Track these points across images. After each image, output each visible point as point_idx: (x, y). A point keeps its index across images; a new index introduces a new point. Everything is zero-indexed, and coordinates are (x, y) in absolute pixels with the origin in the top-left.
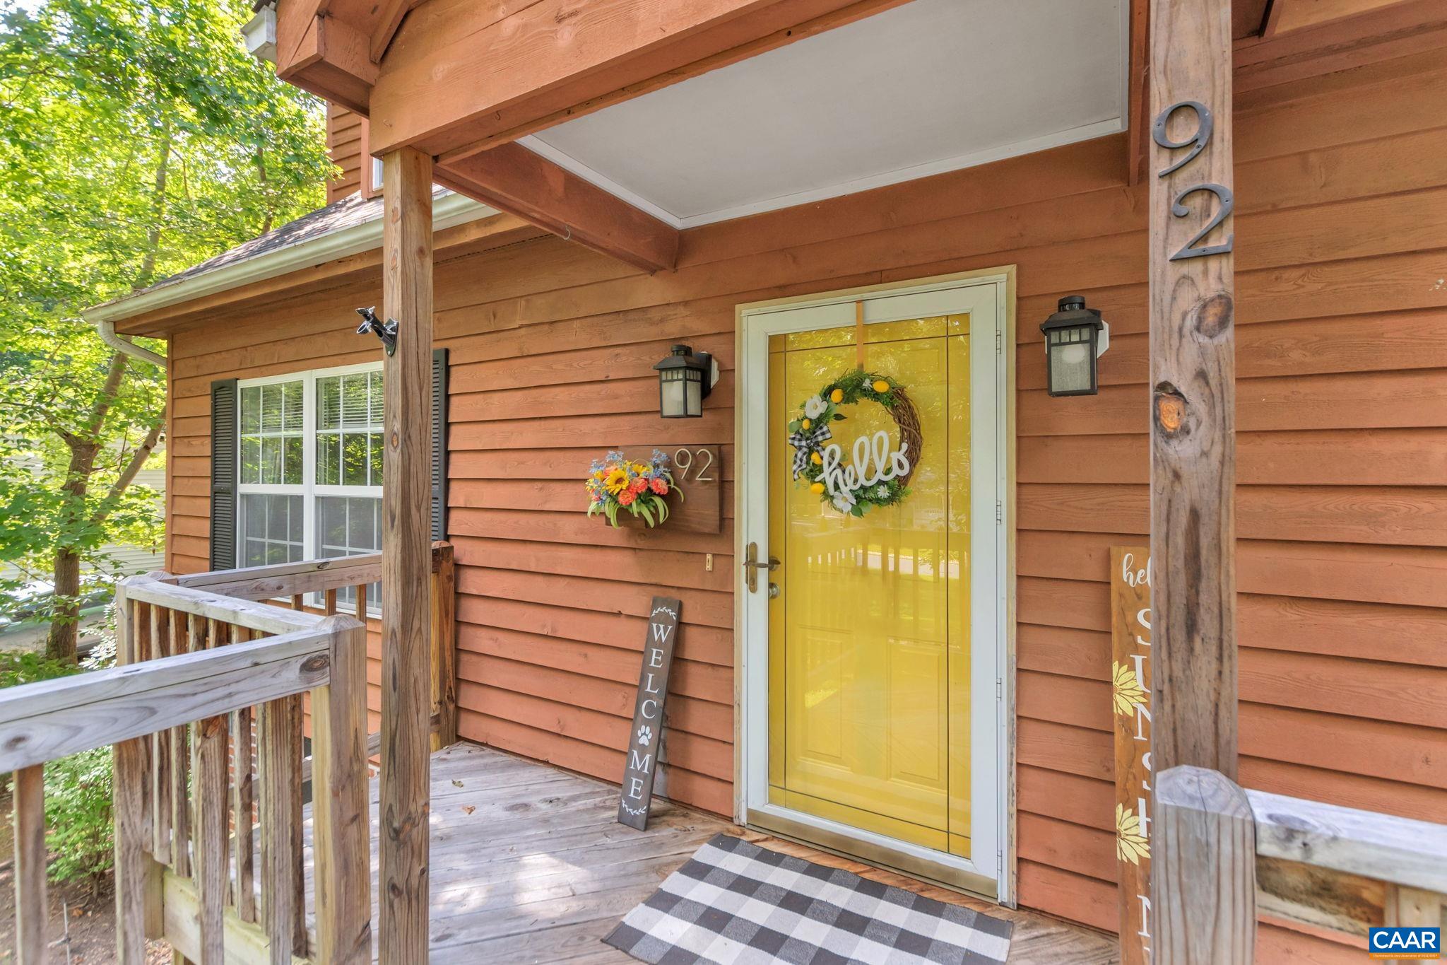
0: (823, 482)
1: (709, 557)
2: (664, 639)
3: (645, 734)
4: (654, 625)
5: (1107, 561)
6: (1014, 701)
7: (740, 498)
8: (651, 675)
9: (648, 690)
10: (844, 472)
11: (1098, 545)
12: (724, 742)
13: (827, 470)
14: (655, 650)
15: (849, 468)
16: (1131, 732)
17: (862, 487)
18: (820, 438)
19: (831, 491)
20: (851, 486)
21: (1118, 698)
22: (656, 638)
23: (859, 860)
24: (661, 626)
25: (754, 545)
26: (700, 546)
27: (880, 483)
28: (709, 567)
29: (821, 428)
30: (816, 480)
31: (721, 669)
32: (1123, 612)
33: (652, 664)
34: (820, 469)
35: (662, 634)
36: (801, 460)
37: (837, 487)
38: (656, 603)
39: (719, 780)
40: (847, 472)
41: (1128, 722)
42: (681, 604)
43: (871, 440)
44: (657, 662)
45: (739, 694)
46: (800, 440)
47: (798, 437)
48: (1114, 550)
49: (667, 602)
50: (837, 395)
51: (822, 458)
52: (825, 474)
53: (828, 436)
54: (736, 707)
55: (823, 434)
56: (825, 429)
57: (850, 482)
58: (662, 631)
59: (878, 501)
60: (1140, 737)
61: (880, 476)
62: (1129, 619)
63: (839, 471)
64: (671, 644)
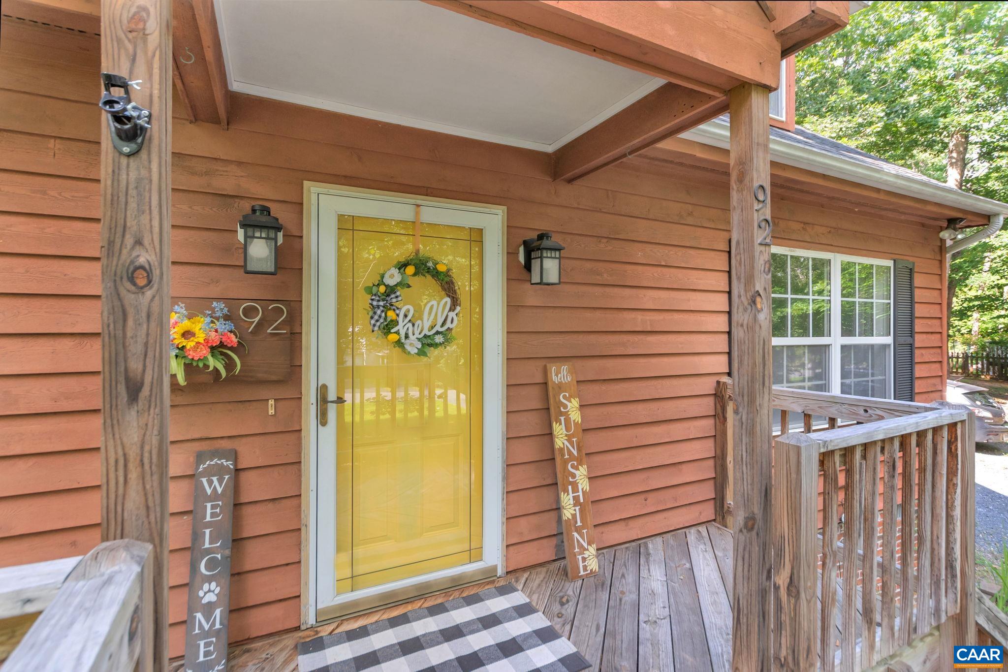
0: (397, 333)
1: (271, 402)
2: (220, 490)
3: (209, 591)
4: (204, 480)
5: (545, 372)
6: (505, 458)
7: (308, 348)
8: (207, 531)
9: (207, 545)
10: (413, 325)
11: (541, 363)
12: (287, 565)
13: (401, 324)
14: (209, 505)
15: (419, 322)
16: (563, 455)
17: (425, 336)
18: (394, 300)
19: (403, 340)
20: (417, 335)
21: (557, 440)
22: (209, 491)
23: (412, 600)
24: (215, 479)
25: (325, 387)
26: (261, 392)
27: (438, 333)
28: (271, 411)
29: (395, 293)
30: (392, 331)
31: (284, 501)
32: (554, 397)
33: (208, 519)
34: (395, 323)
35: (215, 485)
36: (380, 317)
37: (407, 337)
38: (200, 457)
39: (281, 600)
40: (416, 326)
41: (561, 450)
42: (236, 452)
43: (438, 304)
44: (213, 515)
45: (307, 516)
46: (378, 301)
47: (377, 298)
48: (548, 365)
49: (216, 454)
50: (410, 270)
51: (398, 315)
52: (399, 327)
53: (400, 299)
54: (303, 529)
55: (397, 297)
56: (398, 293)
57: (417, 332)
58: (216, 483)
59: (436, 345)
60: (567, 457)
61: (438, 328)
62: (557, 400)
63: (410, 325)
64: (230, 493)
